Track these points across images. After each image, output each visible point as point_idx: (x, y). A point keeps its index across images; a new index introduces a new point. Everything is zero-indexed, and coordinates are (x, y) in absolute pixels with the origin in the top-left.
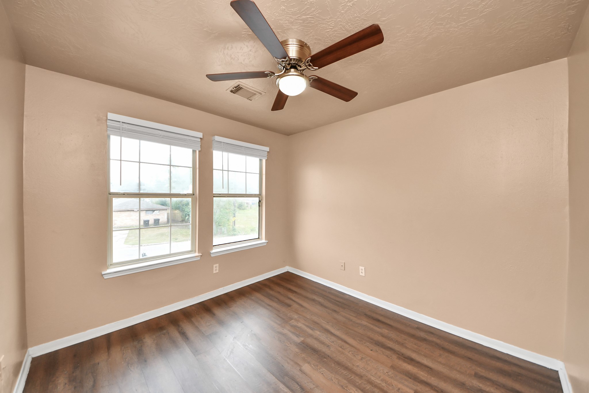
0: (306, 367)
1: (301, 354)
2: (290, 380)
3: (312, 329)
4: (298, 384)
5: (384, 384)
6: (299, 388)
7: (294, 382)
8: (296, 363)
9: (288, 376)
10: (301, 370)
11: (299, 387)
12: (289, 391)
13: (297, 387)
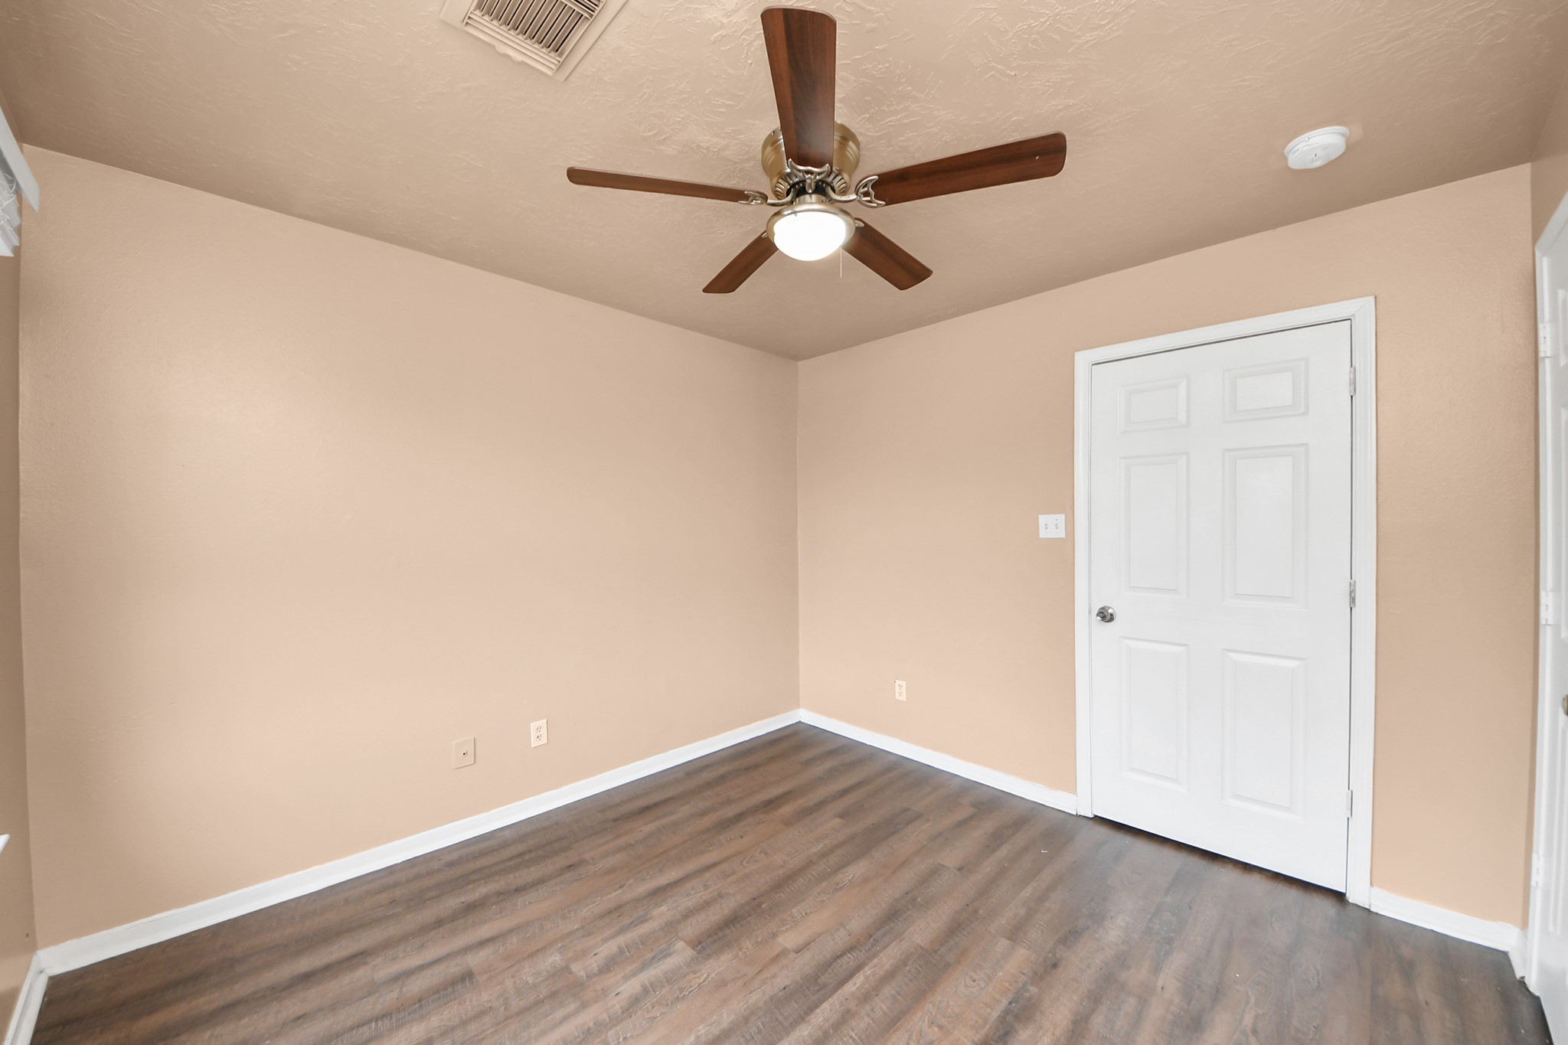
0: (789, 940)
1: (741, 950)
2: (830, 971)
3: (643, 920)
4: (839, 957)
5: (827, 842)
6: (851, 955)
7: (835, 964)
8: (776, 959)
9: (817, 974)
10: (798, 951)
11: (849, 955)
12: (861, 972)
13: (849, 958)
